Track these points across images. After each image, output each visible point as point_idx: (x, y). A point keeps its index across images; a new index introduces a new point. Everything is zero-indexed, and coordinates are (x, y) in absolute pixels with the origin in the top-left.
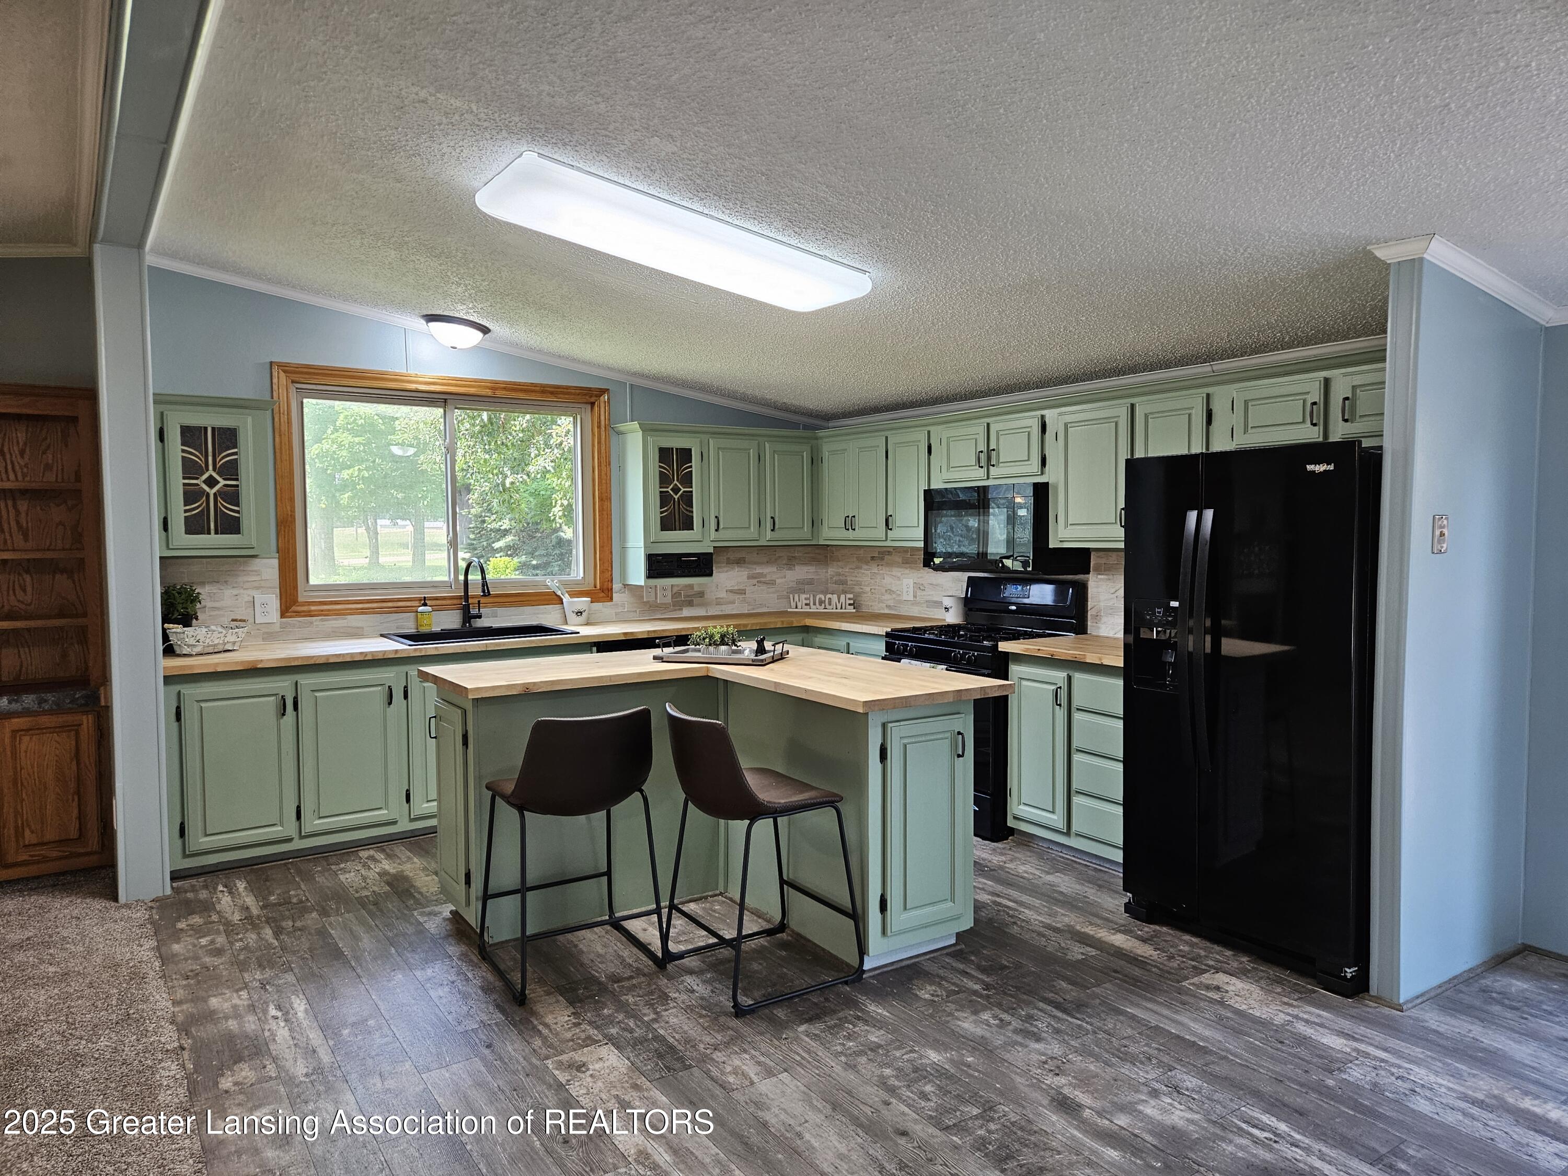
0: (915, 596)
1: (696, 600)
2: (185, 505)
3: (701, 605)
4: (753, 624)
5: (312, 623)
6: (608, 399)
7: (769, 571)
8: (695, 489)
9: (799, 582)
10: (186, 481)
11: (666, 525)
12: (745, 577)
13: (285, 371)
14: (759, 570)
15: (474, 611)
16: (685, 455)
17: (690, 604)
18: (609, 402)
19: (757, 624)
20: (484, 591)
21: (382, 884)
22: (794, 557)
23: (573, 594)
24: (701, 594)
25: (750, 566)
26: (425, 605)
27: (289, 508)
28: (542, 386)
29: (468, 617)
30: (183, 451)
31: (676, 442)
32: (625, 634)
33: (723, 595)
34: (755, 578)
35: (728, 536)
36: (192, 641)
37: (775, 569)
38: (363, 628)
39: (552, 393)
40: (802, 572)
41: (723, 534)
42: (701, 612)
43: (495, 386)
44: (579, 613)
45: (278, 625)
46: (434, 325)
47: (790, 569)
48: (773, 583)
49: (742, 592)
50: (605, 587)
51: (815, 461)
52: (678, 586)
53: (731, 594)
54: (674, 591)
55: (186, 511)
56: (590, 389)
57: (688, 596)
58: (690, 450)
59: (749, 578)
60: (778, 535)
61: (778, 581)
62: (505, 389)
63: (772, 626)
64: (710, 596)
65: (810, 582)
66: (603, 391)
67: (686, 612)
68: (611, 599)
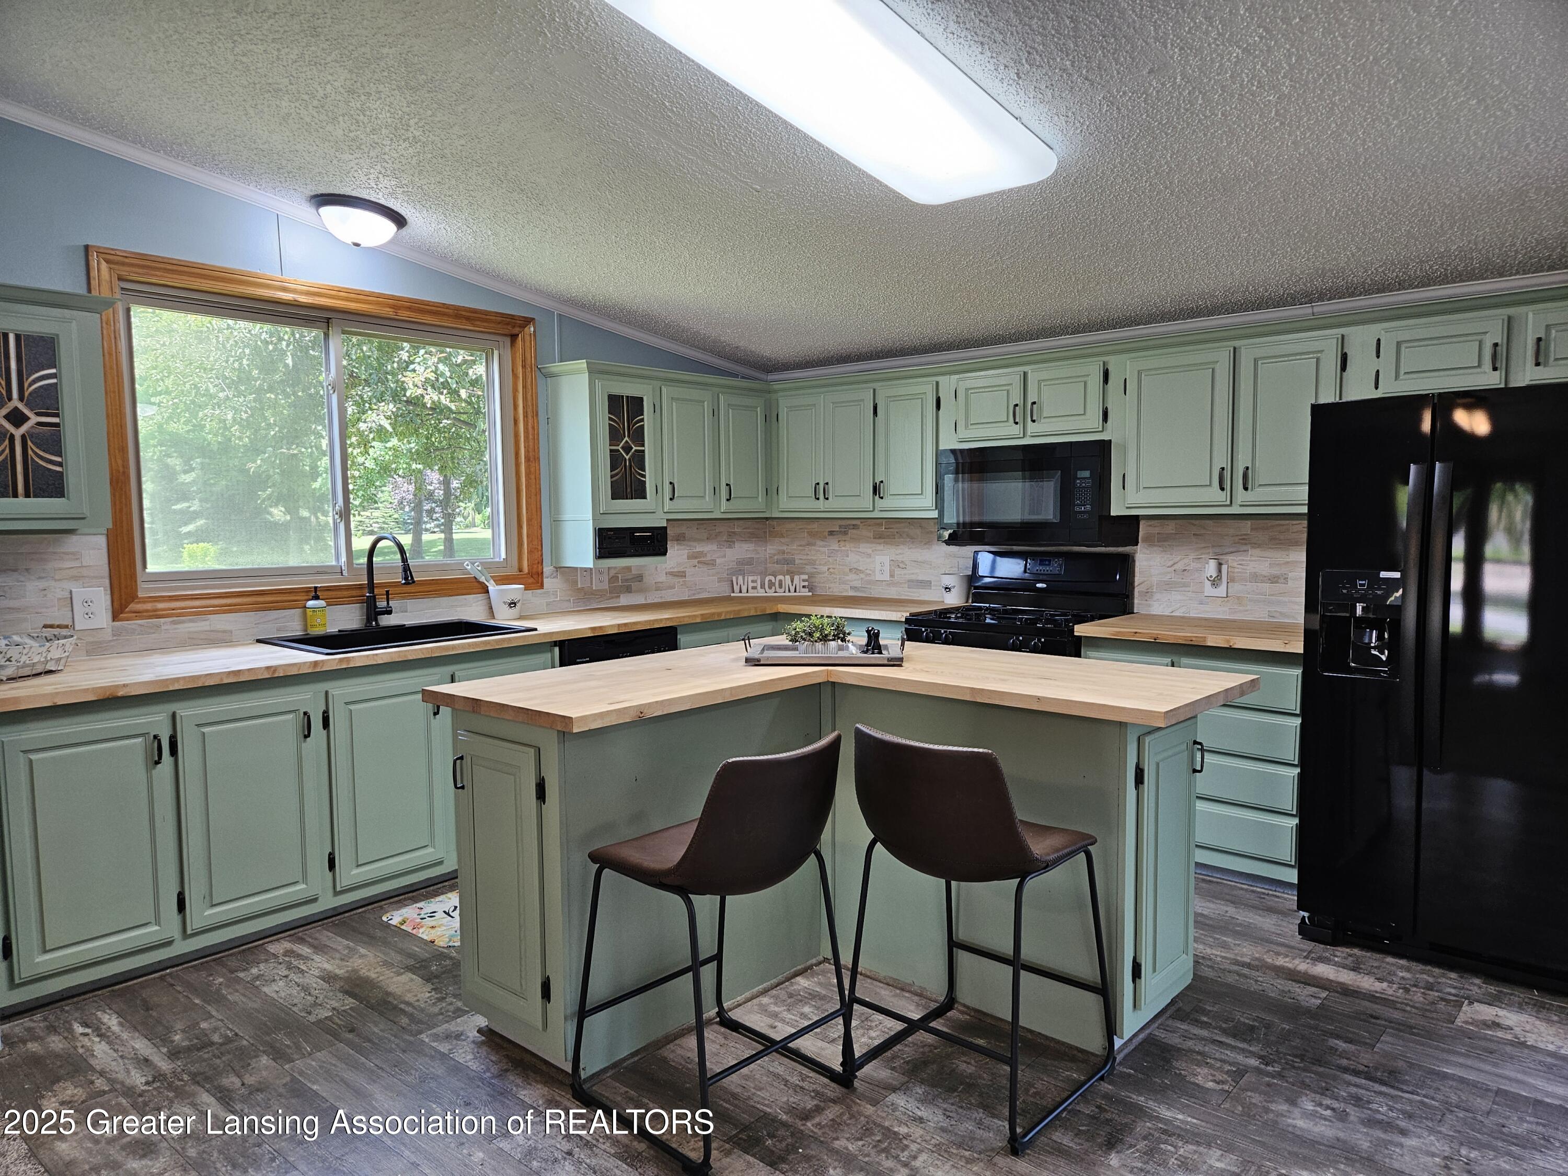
0: (892, 576)
1: (635, 586)
3: (640, 591)
5: (159, 627)
6: (534, 331)
7: (709, 548)
8: (647, 448)
9: (741, 563)
11: (618, 493)
12: (685, 556)
13: (107, 261)
14: (699, 548)
15: (382, 604)
16: (636, 404)
17: (629, 590)
18: (535, 335)
20: (406, 578)
21: (340, 995)
22: (734, 533)
23: (503, 580)
24: (640, 578)
25: (692, 543)
26: (316, 598)
27: (120, 462)
28: (457, 309)
29: (373, 612)
31: (628, 389)
32: (593, 629)
33: (662, 578)
34: (696, 558)
35: (686, 507)
37: (715, 547)
38: (231, 632)
39: (468, 318)
40: (742, 550)
41: (678, 504)
42: (639, 599)
43: (397, 303)
44: (513, 604)
45: (110, 630)
46: (329, 212)
47: (730, 547)
48: (712, 563)
49: (682, 575)
50: (534, 570)
51: (771, 418)
52: (615, 568)
53: (671, 577)
54: (611, 575)
56: (512, 317)
57: (627, 580)
58: (641, 399)
59: (689, 558)
60: (736, 505)
61: (718, 561)
62: (409, 309)
64: (649, 580)
65: (750, 562)
66: (528, 321)
67: (624, 600)
68: (542, 586)
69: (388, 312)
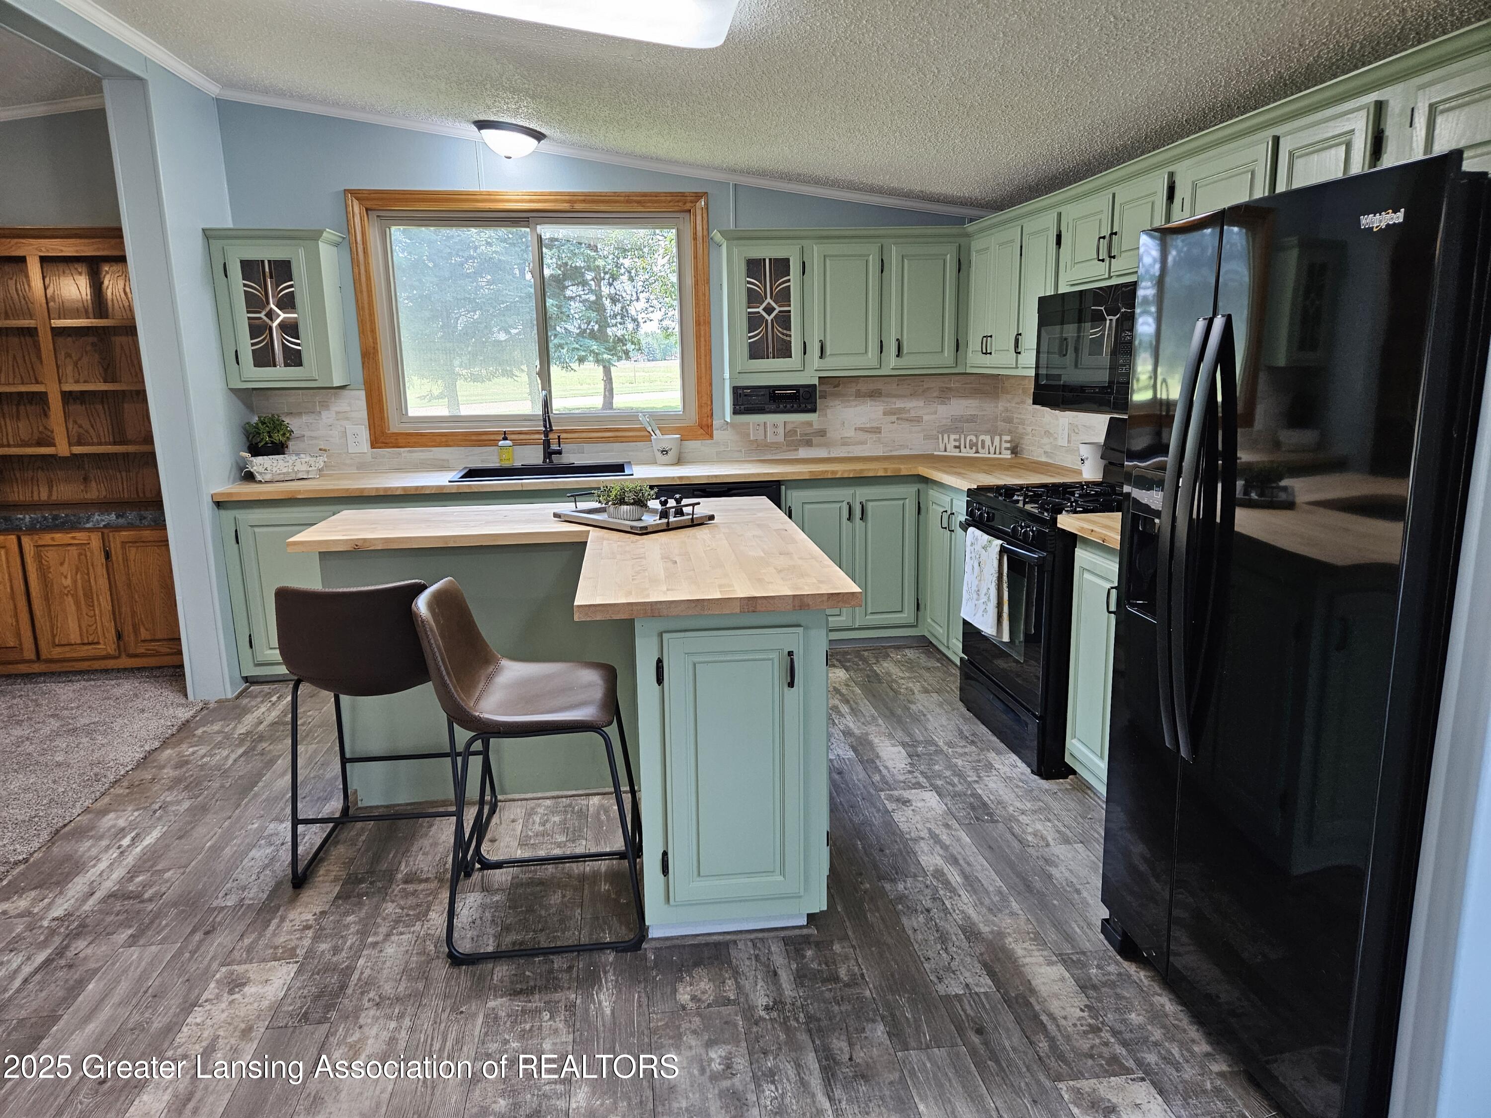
1: (815, 440)
2: (251, 339)
3: (827, 445)
4: (844, 471)
5: (400, 454)
6: (707, 204)
7: (914, 405)
8: (794, 308)
9: (954, 420)
10: (250, 315)
11: (756, 352)
12: (881, 413)
13: (357, 199)
14: (899, 404)
15: (554, 447)
16: (781, 266)
17: (809, 443)
18: (707, 209)
19: (850, 471)
20: (545, 426)
22: (950, 389)
23: (664, 431)
24: (822, 433)
25: (889, 399)
26: (505, 439)
27: (371, 340)
28: (628, 195)
29: (549, 453)
30: (245, 285)
31: (768, 252)
33: (850, 433)
34: (895, 414)
35: (835, 365)
36: (261, 470)
37: (921, 404)
38: (448, 460)
39: (638, 202)
40: (959, 407)
41: (829, 362)
42: (822, 453)
43: (573, 198)
44: (664, 452)
45: (369, 454)
46: (486, 133)
47: (943, 403)
48: (918, 420)
49: (877, 430)
50: (704, 423)
51: (962, 266)
52: (793, 422)
53: (861, 433)
54: (788, 429)
55: (253, 345)
56: (683, 194)
57: (806, 434)
58: (788, 260)
59: (885, 414)
60: (904, 362)
61: (925, 418)
62: (584, 201)
63: (871, 474)
64: (834, 434)
65: (972, 419)
66: (698, 196)
67: (803, 453)
68: (711, 437)
69: (566, 206)
